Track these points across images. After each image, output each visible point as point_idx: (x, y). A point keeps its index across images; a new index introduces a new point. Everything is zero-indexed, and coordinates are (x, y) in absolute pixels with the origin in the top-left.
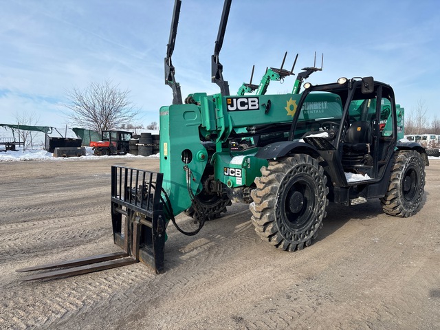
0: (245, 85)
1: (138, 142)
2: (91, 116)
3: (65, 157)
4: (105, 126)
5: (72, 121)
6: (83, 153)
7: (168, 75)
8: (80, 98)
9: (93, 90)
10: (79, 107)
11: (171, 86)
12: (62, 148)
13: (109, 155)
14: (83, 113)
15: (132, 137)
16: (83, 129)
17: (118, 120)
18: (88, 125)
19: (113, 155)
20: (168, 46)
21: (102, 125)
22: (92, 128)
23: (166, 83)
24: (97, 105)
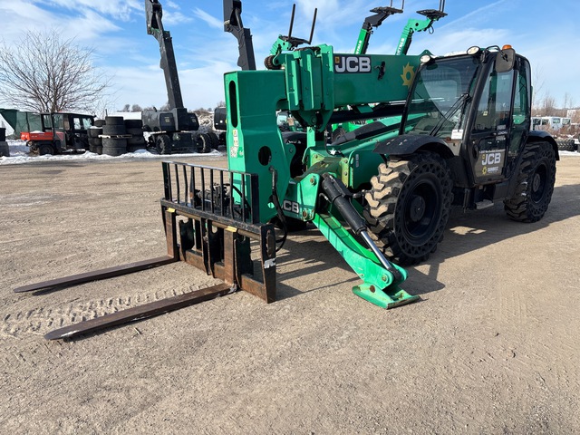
0: (281, 37)
1: (101, 132)
6: (4, 151)
7: (150, 18)
11: (156, 37)
15: (93, 124)
16: (15, 111)
18: (26, 105)
21: (50, 104)
22: (31, 109)
23: (149, 31)
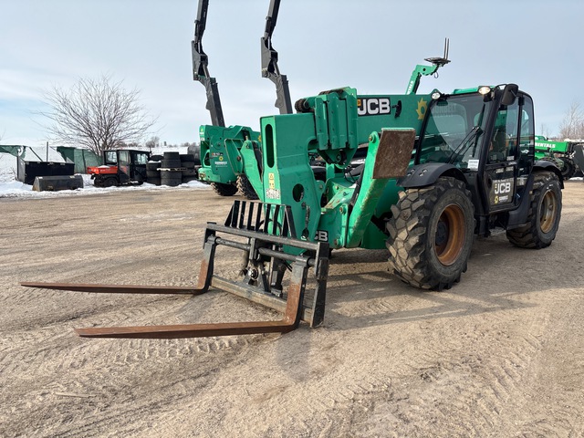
1: (159, 165)
2: (82, 129)
3: (52, 190)
4: (105, 142)
5: (53, 136)
6: (78, 184)
7: (198, 66)
8: (65, 103)
9: (82, 89)
10: (63, 115)
11: (203, 83)
12: (47, 178)
13: (118, 186)
14: (70, 125)
15: (149, 159)
16: (72, 149)
17: (124, 133)
19: (123, 186)
20: (197, 22)
21: (101, 143)
22: (85, 147)
23: (196, 78)
24: (91, 112)
